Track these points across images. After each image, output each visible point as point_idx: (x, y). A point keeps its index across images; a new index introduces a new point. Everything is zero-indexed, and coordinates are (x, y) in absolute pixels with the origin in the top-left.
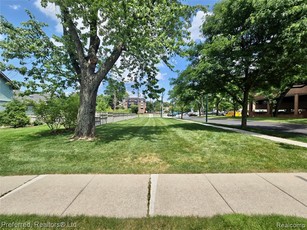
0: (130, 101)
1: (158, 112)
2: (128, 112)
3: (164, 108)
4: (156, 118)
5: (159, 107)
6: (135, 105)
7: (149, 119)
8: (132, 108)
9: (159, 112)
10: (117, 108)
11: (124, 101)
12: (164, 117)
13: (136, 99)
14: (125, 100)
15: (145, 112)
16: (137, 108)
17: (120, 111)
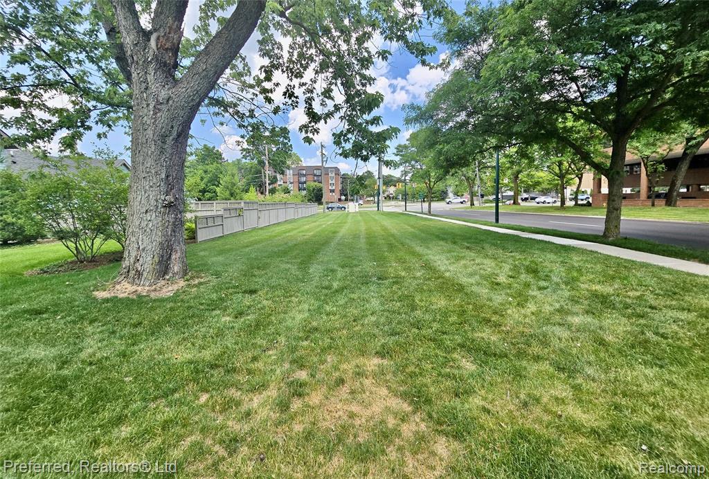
0: (304, 172)
1: (369, 199)
2: (298, 201)
3: (384, 188)
4: (366, 213)
5: (372, 186)
6: (316, 183)
7: (350, 217)
8: (309, 191)
9: (372, 198)
10: (273, 191)
11: (289, 173)
12: (384, 210)
13: (318, 168)
14: (291, 171)
15: (340, 200)
16: (320, 190)
17: (279, 196)
